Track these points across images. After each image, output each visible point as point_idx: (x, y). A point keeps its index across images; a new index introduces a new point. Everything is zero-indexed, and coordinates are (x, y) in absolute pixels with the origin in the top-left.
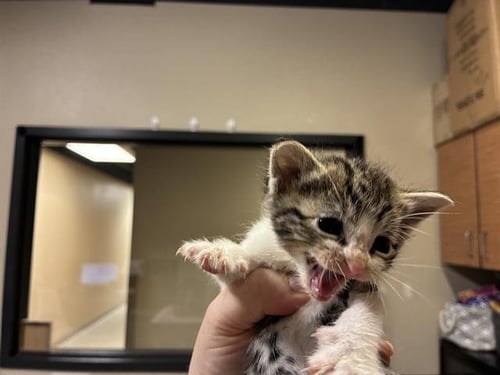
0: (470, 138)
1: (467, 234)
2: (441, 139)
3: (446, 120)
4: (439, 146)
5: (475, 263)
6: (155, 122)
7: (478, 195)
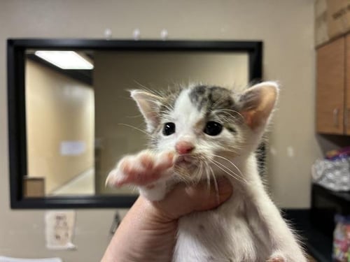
0: (342, 40)
1: (335, 111)
2: (321, 42)
3: (324, 27)
4: (318, 48)
5: (340, 131)
6: (108, 34)
7: (345, 83)
